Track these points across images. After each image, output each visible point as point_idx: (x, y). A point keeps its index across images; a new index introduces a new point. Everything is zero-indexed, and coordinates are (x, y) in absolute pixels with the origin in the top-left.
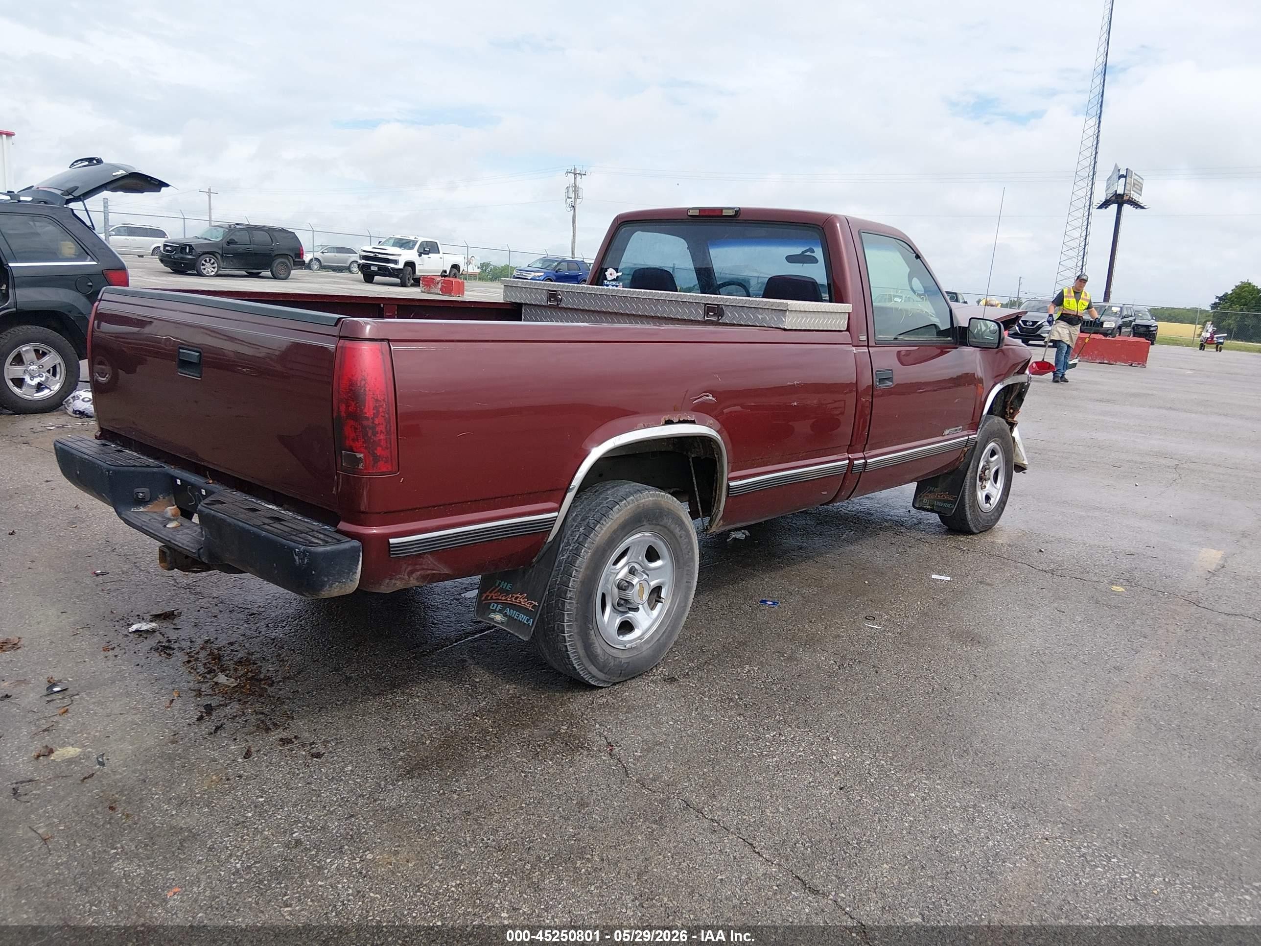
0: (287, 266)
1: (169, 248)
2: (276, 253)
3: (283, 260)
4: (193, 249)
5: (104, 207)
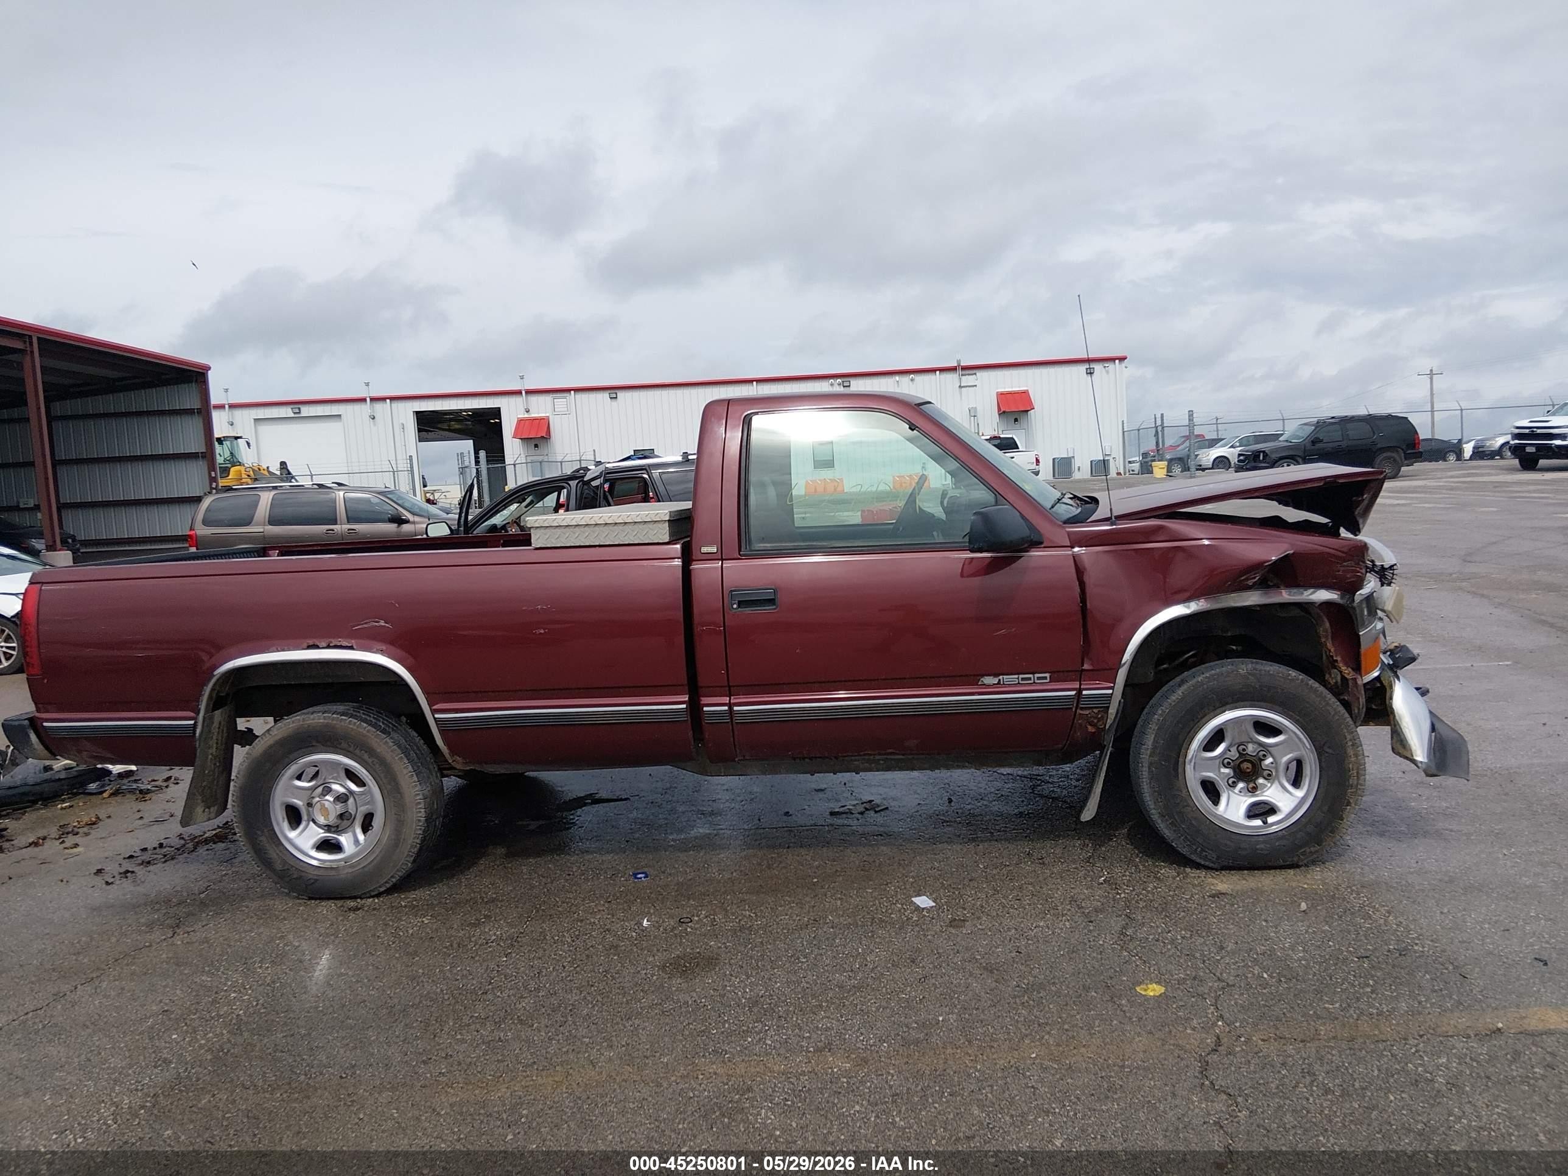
0: (1395, 460)
1: (1242, 458)
2: (1379, 446)
3: (1389, 454)
4: (1267, 455)
5: (1189, 420)
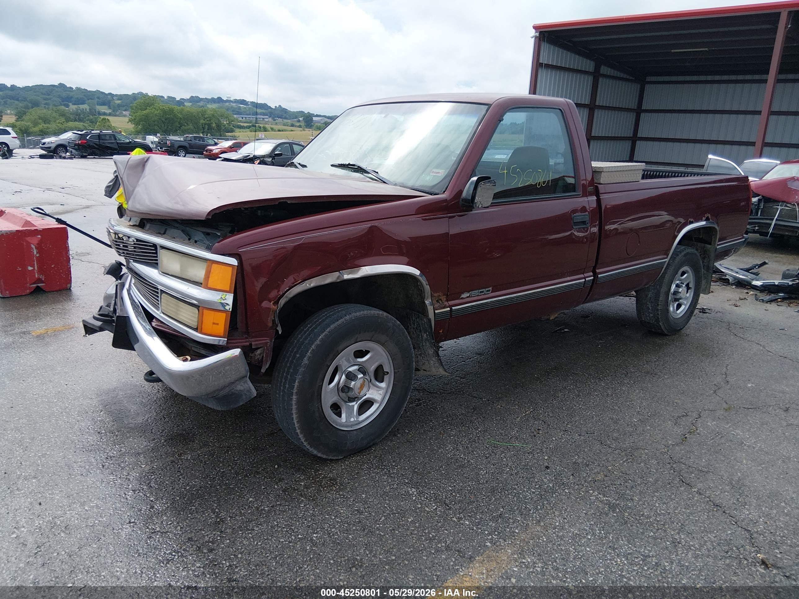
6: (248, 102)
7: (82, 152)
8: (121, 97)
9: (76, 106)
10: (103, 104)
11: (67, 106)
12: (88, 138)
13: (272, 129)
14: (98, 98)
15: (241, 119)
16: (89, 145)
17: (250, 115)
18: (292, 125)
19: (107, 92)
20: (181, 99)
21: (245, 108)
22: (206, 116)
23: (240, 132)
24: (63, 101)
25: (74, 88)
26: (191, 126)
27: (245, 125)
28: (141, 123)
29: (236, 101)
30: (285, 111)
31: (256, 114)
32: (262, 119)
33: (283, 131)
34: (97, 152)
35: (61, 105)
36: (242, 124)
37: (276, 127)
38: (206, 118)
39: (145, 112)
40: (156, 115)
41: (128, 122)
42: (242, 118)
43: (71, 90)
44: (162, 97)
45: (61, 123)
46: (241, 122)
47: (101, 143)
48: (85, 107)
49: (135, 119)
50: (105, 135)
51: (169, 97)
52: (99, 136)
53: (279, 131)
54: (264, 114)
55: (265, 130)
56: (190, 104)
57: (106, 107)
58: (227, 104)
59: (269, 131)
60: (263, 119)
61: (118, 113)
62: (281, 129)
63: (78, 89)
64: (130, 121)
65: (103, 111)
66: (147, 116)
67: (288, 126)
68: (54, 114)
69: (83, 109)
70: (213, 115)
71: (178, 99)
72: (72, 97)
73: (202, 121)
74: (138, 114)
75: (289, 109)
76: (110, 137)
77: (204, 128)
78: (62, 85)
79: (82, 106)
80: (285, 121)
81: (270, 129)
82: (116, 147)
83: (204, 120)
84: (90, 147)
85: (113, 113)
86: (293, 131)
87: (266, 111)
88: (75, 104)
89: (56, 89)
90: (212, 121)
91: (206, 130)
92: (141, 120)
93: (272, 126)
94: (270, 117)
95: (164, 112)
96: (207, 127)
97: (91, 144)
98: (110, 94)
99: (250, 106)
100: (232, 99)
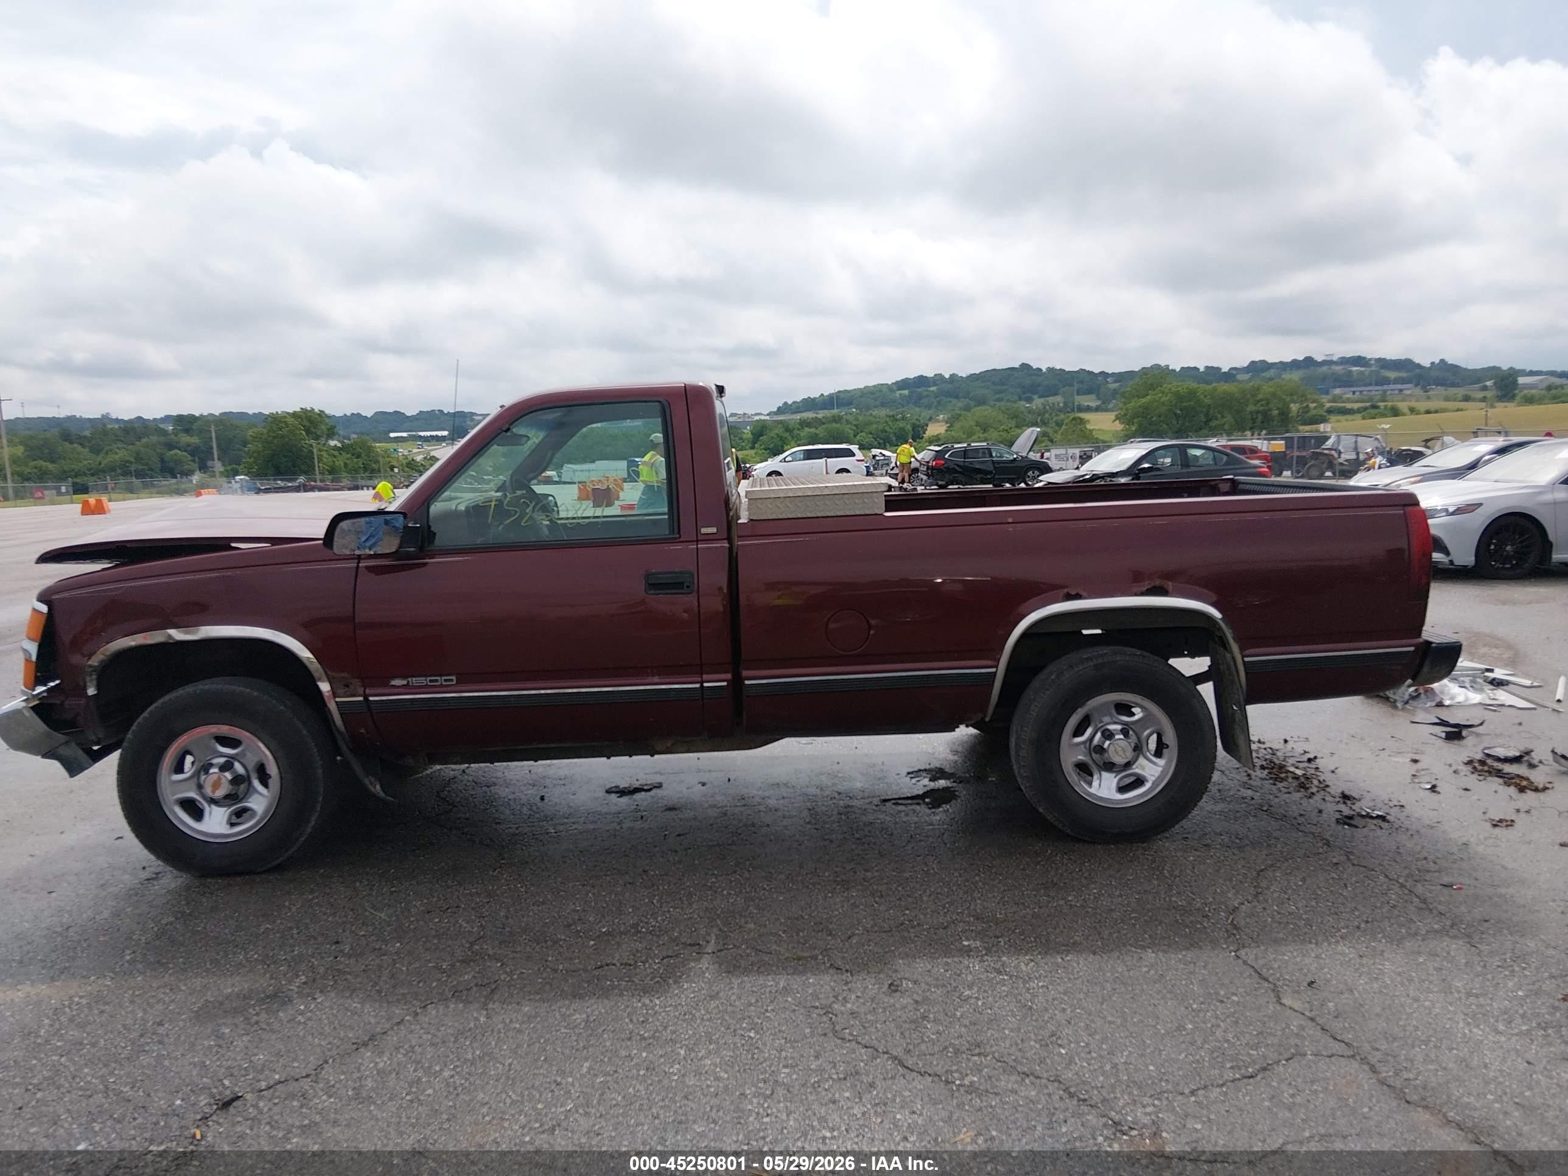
6: (1370, 359)
7: (936, 480)
8: (1120, 377)
9: (1042, 400)
10: (1089, 392)
11: (1029, 400)
12: (946, 456)
13: (1412, 410)
14: (1082, 382)
15: (1350, 395)
16: (948, 468)
17: (1370, 385)
18: (1467, 399)
19: (1096, 371)
20: (1231, 369)
21: (1362, 373)
22: (1260, 396)
23: (1338, 421)
24: (1024, 393)
25: (1044, 370)
26: (1229, 418)
27: (1356, 406)
28: (1136, 420)
29: (1344, 361)
30: (1454, 369)
31: (1386, 381)
32: (1397, 392)
33: (1436, 412)
34: (961, 478)
35: (1020, 399)
36: (1349, 406)
37: (1422, 406)
38: (1259, 401)
39: (1143, 400)
40: (1163, 404)
41: (1114, 421)
42: (1354, 393)
43: (1039, 373)
44: (1196, 369)
45: (1007, 430)
46: (1349, 400)
47: (966, 464)
48: (1058, 400)
49: (1125, 415)
50: (976, 450)
51: (1207, 368)
52: (965, 453)
53: (1428, 412)
54: (1403, 381)
55: (1395, 412)
56: (1246, 377)
57: (1093, 396)
58: (1325, 368)
59: (1404, 415)
60: (1401, 390)
61: (1110, 406)
62: (1432, 409)
63: (1051, 370)
64: (1117, 418)
65: (1086, 404)
66: (1146, 407)
67: (1455, 400)
68: (1001, 417)
69: (1053, 404)
70: (1274, 395)
71: (1225, 369)
72: (1039, 385)
73: (1251, 408)
74: (1132, 404)
75: (1463, 365)
76: (984, 453)
77: (1254, 420)
78: (1025, 367)
79: (1051, 399)
80: (1452, 391)
81: (1406, 410)
82: (991, 468)
83: (1255, 405)
84: (949, 470)
85: (1103, 406)
86: (1461, 410)
87: (1408, 374)
88: (1040, 397)
89: (1016, 374)
90: (1271, 406)
91: (1258, 423)
92: (1136, 415)
93: (1413, 404)
94: (1416, 385)
95: (1179, 397)
96: (1260, 417)
97: (952, 466)
98: (1102, 373)
99: (1373, 368)
100: (1335, 358)
